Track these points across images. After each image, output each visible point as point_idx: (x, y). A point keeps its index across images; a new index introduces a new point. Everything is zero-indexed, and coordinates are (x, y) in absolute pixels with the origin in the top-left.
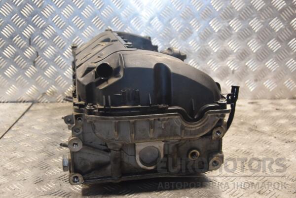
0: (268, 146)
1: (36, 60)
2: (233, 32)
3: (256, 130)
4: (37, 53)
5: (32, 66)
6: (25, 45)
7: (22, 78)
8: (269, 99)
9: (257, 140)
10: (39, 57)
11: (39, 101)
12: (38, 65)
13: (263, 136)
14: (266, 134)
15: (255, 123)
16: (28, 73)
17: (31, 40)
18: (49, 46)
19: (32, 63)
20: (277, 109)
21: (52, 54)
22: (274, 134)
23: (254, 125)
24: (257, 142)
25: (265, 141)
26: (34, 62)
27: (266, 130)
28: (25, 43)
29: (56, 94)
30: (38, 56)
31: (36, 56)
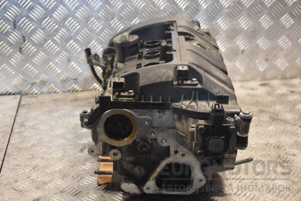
0: (297, 138)
1: (22, 46)
2: (244, 8)
3: (278, 119)
4: (24, 37)
5: (18, 53)
6: (9, 29)
7: (7, 67)
8: (280, 79)
9: (283, 132)
10: (26, 42)
11: (28, 92)
12: (26, 51)
13: (287, 125)
14: (289, 123)
15: (274, 110)
16: (13, 61)
17: (16, 24)
18: (37, 29)
19: (19, 50)
20: (292, 92)
21: (42, 39)
22: (297, 122)
23: (274, 113)
24: (284, 134)
25: (291, 132)
26: (21, 49)
27: (288, 118)
28: (9, 27)
29: (47, 84)
30: (24, 41)
31: (22, 41)
